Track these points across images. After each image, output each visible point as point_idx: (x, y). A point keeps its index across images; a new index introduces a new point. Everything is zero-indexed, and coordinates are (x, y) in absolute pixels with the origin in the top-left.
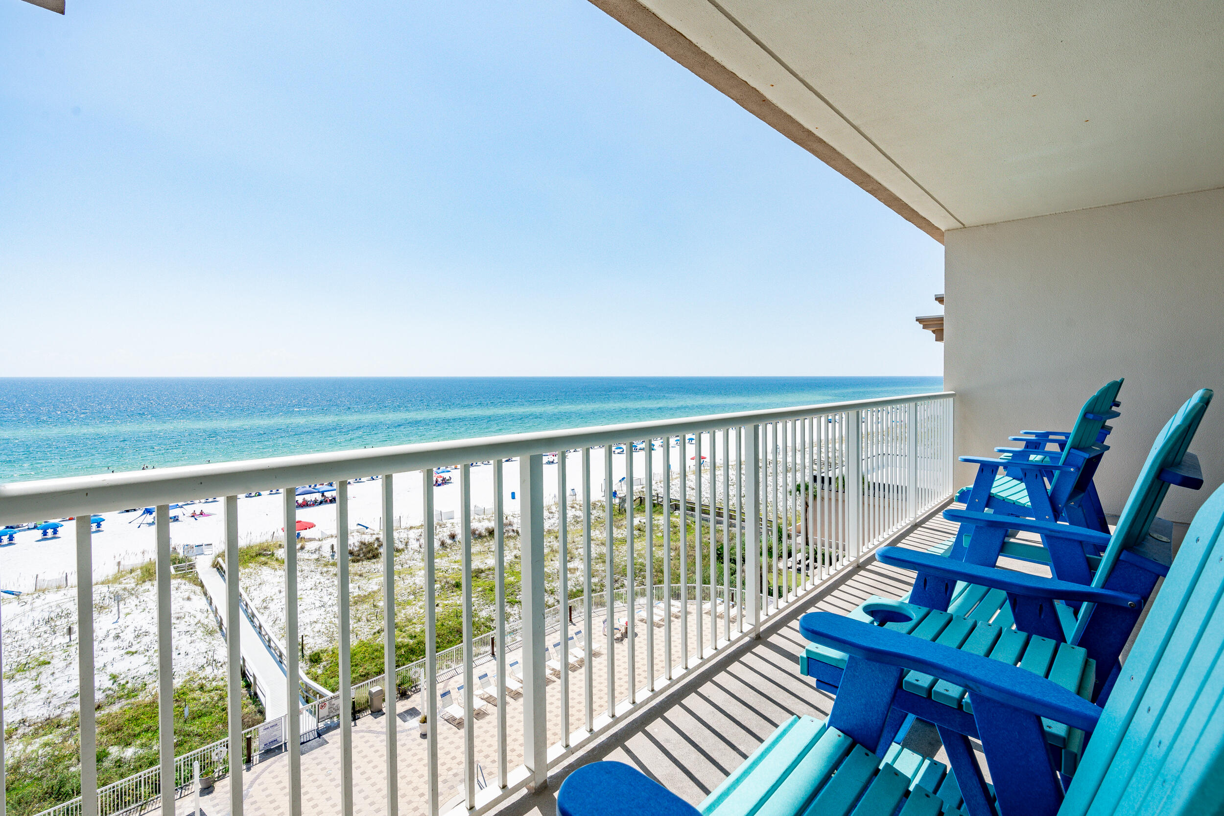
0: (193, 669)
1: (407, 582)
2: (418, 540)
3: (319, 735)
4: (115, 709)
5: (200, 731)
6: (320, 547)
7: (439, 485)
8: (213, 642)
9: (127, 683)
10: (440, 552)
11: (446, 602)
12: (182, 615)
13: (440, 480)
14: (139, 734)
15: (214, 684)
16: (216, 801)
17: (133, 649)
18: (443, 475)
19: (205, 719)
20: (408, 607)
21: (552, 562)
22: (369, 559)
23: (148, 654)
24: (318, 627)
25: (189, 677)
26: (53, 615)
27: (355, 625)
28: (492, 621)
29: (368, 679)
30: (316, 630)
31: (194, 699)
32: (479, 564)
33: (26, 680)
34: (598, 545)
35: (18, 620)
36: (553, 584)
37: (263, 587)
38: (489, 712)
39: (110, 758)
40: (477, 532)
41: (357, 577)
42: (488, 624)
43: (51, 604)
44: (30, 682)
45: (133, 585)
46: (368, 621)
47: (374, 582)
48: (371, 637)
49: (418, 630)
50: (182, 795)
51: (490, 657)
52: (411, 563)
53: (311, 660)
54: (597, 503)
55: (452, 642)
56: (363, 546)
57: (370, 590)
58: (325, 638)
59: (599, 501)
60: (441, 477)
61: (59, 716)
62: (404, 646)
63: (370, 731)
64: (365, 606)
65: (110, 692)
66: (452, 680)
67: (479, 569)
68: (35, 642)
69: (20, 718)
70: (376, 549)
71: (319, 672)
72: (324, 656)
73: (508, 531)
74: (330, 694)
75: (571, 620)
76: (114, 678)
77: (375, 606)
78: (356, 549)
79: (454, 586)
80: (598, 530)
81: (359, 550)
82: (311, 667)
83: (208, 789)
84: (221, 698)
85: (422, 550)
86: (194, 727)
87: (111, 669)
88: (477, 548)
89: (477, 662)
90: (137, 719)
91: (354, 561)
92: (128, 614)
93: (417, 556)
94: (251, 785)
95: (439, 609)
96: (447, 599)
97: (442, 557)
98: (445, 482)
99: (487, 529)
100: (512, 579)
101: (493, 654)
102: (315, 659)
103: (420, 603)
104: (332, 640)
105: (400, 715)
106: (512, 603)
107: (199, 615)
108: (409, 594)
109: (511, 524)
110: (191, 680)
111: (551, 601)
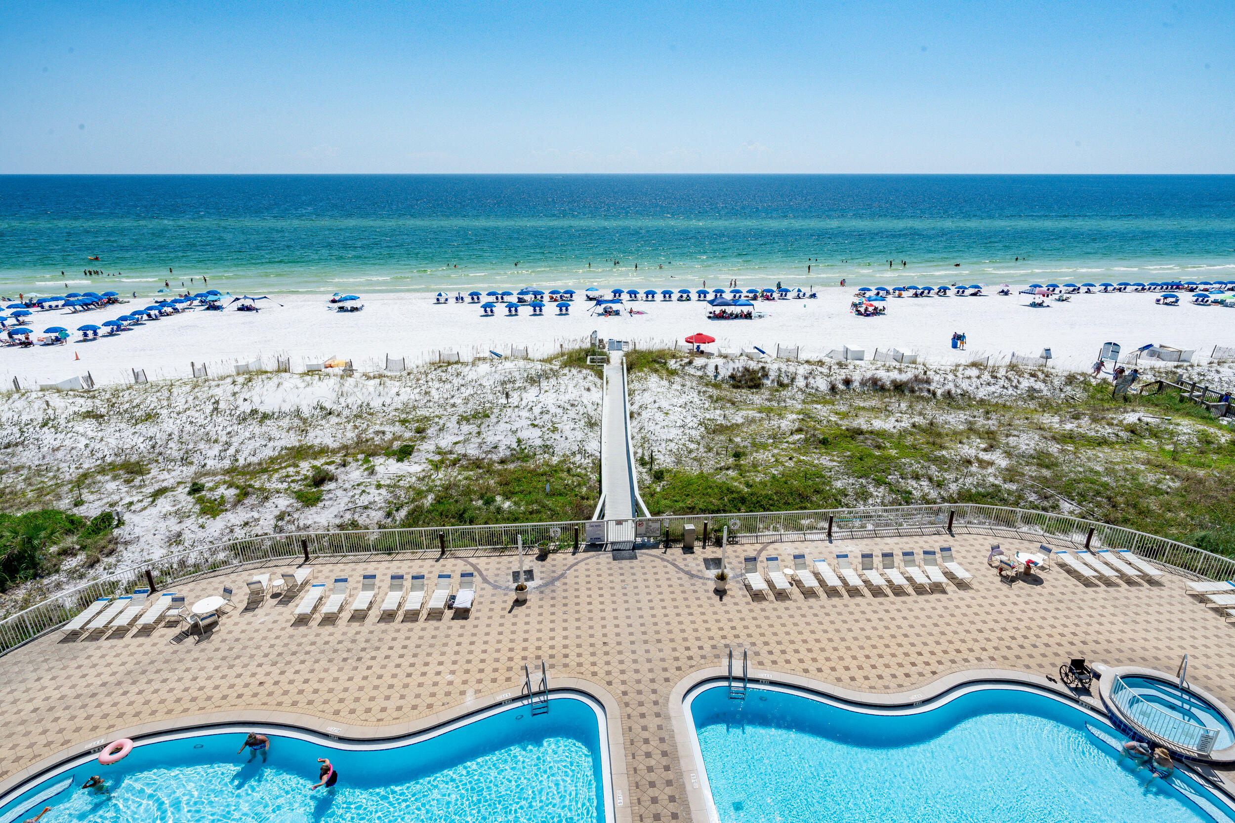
0: (568, 453)
1: (772, 422)
2: (806, 378)
3: (634, 549)
4: (511, 466)
5: (553, 507)
6: (706, 365)
7: (868, 315)
8: (590, 434)
9: (526, 448)
10: (828, 397)
11: (802, 458)
12: (576, 403)
13: (871, 309)
14: (517, 493)
15: (579, 470)
16: (544, 569)
17: (536, 423)
18: (876, 304)
19: (559, 498)
20: (761, 451)
21: (960, 445)
22: (750, 387)
23: (543, 429)
24: (672, 446)
25: (563, 459)
26: (506, 379)
27: (704, 455)
28: (846, 495)
29: (692, 513)
30: (669, 448)
31: (561, 478)
32: (862, 423)
34: (1045, 438)
35: (487, 377)
36: (946, 475)
37: (646, 394)
38: (793, 597)
39: (495, 504)
40: (880, 383)
41: (728, 405)
42: (839, 497)
44: (476, 428)
45: (558, 367)
46: (718, 454)
47: (741, 414)
48: (712, 471)
49: (758, 480)
51: (824, 536)
52: (790, 402)
53: (655, 476)
54: (1078, 377)
55: (789, 504)
56: (746, 373)
57: (734, 422)
58: (673, 459)
59: (1083, 374)
60: (871, 305)
61: (483, 459)
62: (739, 492)
63: (674, 565)
64: (722, 438)
65: (514, 452)
66: (772, 546)
67: (859, 429)
69: (463, 452)
70: (759, 378)
71: (658, 489)
72: (667, 476)
73: (921, 390)
74: (649, 516)
75: (950, 528)
76: (519, 441)
77: (730, 440)
78: (739, 374)
79: (820, 442)
80: (1059, 415)
81: (742, 376)
82: (653, 482)
83: (542, 557)
84: (579, 485)
85: (808, 390)
86: (549, 503)
87: (519, 434)
88: (874, 402)
89: (808, 537)
90: (519, 480)
91: (734, 387)
92: (546, 391)
93: (800, 396)
94: (569, 569)
95: (791, 464)
96: (806, 454)
97: (825, 402)
98: (877, 312)
99: (894, 382)
100: (893, 452)
101: (829, 534)
102: (658, 476)
103: (776, 451)
104: (678, 462)
105: (706, 560)
106: (879, 483)
107: (590, 406)
108: (770, 437)
109: (928, 382)
110: (564, 461)
111: (933, 494)
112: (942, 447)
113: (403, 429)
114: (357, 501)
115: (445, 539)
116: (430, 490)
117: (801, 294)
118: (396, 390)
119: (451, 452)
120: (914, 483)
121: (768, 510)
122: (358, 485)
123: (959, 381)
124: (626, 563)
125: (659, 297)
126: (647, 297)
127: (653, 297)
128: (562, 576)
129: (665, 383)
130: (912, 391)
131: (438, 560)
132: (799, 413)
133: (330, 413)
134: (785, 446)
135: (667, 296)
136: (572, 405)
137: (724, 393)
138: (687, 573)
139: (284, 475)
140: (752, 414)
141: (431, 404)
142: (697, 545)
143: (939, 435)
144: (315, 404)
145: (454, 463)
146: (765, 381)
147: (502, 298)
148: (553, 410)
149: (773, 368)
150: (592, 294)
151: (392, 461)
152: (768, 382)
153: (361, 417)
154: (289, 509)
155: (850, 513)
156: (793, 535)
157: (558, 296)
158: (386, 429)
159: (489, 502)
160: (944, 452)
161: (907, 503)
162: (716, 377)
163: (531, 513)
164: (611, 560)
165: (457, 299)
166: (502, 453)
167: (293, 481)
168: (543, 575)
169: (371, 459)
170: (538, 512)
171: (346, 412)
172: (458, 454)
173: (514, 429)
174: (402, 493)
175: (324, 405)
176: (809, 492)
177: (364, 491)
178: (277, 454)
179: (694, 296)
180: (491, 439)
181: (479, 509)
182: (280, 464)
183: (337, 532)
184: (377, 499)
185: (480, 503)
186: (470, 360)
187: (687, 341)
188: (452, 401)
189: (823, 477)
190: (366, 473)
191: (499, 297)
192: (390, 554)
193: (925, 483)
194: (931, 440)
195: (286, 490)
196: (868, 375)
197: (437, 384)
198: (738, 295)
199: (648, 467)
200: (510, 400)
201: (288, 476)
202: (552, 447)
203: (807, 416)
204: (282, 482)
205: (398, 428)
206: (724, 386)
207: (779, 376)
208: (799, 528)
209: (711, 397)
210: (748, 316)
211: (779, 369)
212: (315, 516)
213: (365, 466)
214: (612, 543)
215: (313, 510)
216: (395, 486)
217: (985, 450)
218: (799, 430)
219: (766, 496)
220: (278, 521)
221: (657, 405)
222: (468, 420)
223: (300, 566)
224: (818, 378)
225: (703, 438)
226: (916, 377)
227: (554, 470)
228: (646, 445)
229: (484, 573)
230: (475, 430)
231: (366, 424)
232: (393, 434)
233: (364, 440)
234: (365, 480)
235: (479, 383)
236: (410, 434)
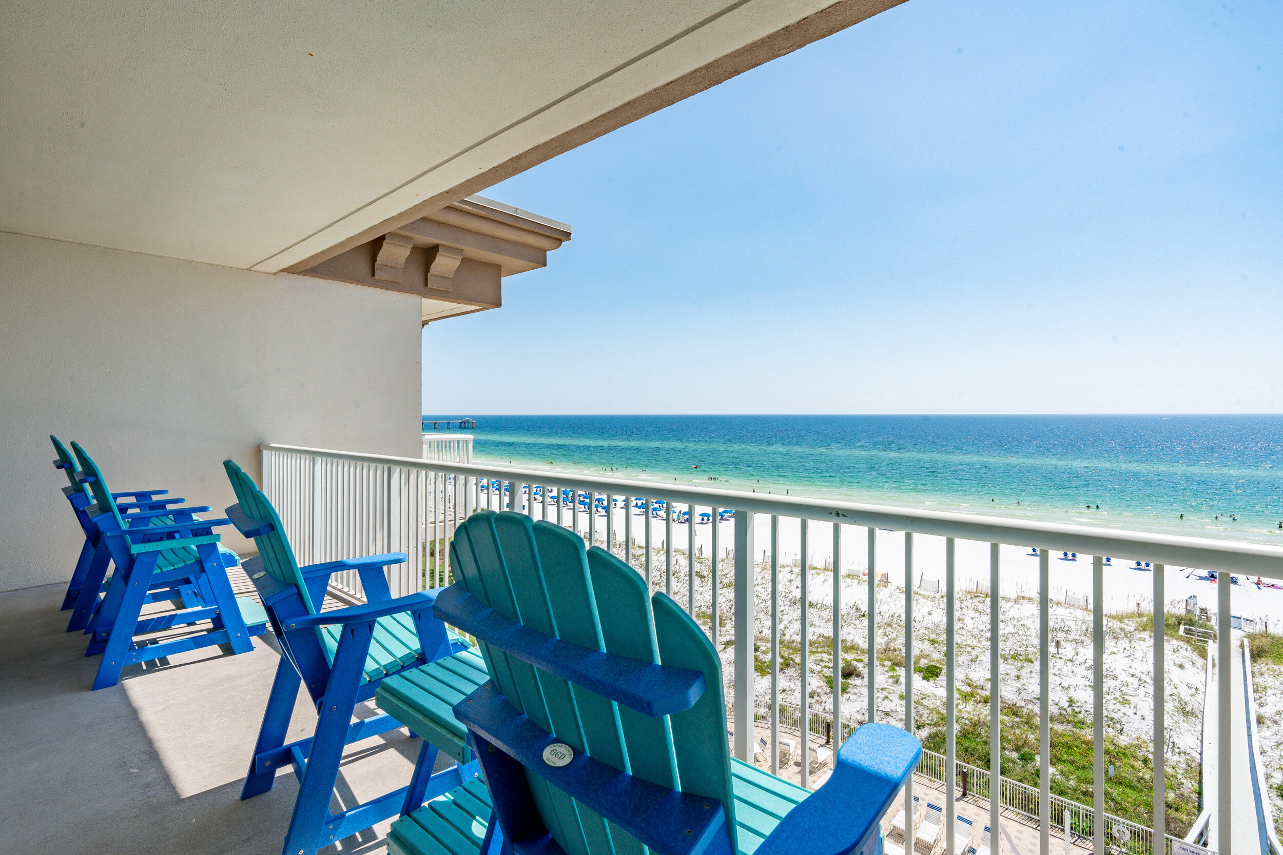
4: (1061, 728)
5: (1119, 799)
8: (1182, 723)
9: (1080, 712)
14: (1064, 761)
25: (1137, 742)
31: (1132, 767)
33: (1013, 667)
39: (1034, 763)
43: (1058, 617)
44: (1015, 670)
45: (1132, 629)
50: (1076, 843)
61: (1021, 707)
65: (1064, 712)
76: (1071, 702)
84: (1163, 786)
87: (1071, 692)
90: (1070, 748)
92: (1114, 653)
110: (1138, 747)
113: (932, 648)
115: (968, 779)
119: (982, 688)
122: (882, 689)
133: (864, 616)
139: (819, 658)
141: (964, 632)
144: (852, 604)
145: (986, 701)
151: (918, 677)
153: (891, 626)
154: (819, 690)
159: (1025, 758)
163: (1084, 793)
167: (825, 667)
169: (897, 668)
173: (1065, 684)
174: (925, 712)
175: (859, 606)
177: (886, 697)
178: (815, 639)
182: (817, 648)
184: (899, 709)
185: (1015, 755)
186: (1013, 597)
190: (891, 680)
195: (819, 672)
197: (972, 614)
200: (1061, 651)
201: (821, 661)
202: (1120, 722)
204: (817, 664)
205: (928, 648)
213: (891, 674)
216: (918, 702)
220: (809, 697)
222: (1006, 659)
223: (821, 746)
227: (1121, 754)
229: (1015, 841)
230: (1014, 672)
231: (895, 633)
232: (921, 651)
233: (892, 648)
234: (889, 687)
235: (1021, 622)
236: (939, 656)
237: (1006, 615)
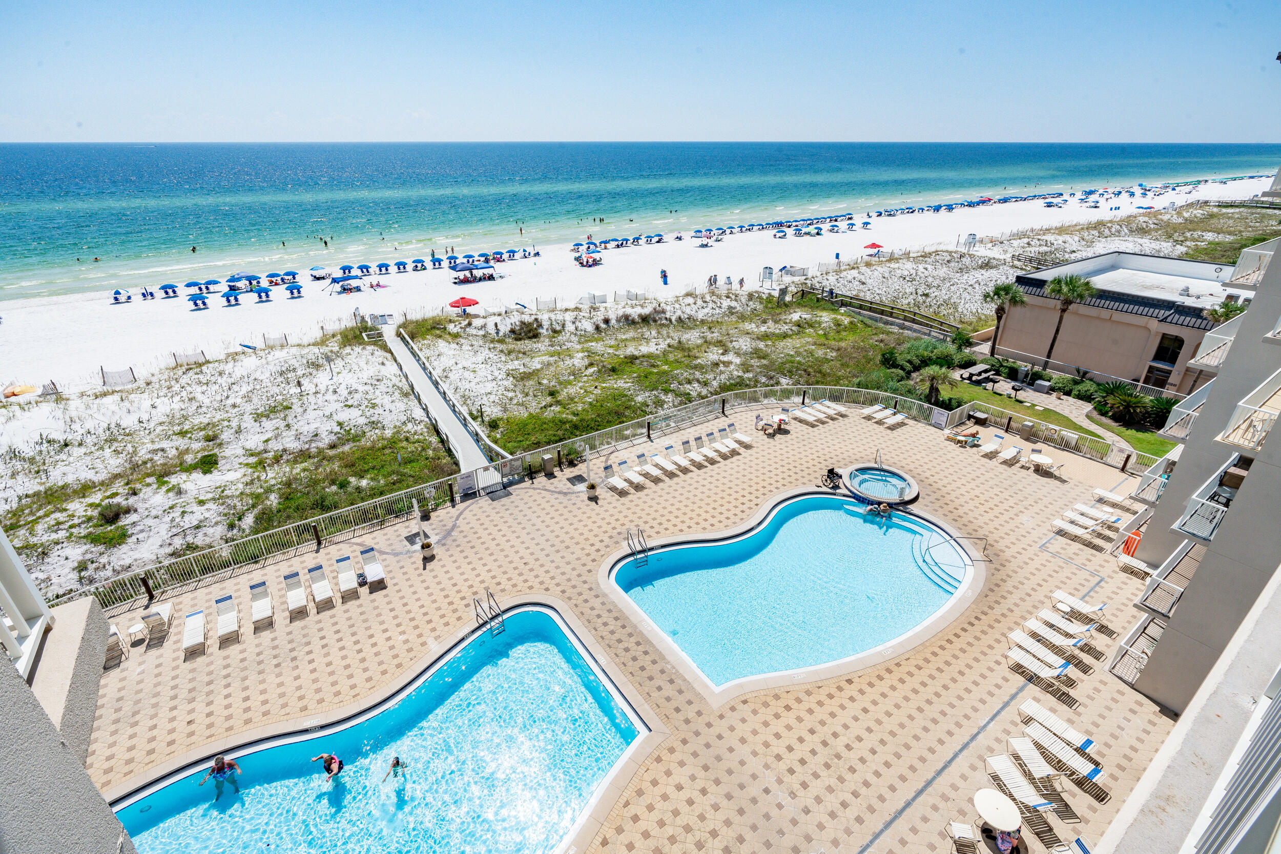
0: (398, 424)
1: (567, 363)
2: (574, 323)
3: (505, 488)
4: (347, 448)
5: (412, 473)
6: (485, 325)
7: (590, 266)
8: (409, 403)
9: (351, 429)
10: (597, 336)
11: (603, 385)
12: (379, 378)
13: (591, 261)
14: (368, 470)
15: (416, 437)
16: (434, 527)
17: (349, 403)
18: (592, 256)
19: (414, 464)
20: (569, 387)
21: (705, 354)
22: (530, 338)
23: (361, 408)
24: (492, 398)
25: (396, 430)
26: (284, 369)
27: (524, 399)
28: (648, 406)
29: (539, 447)
30: (491, 400)
31: (403, 448)
32: (633, 351)
33: (278, 420)
34: (753, 339)
35: (260, 371)
36: (707, 376)
37: (442, 358)
38: (647, 486)
39: (351, 485)
40: (630, 318)
41: (521, 355)
42: (644, 408)
43: (280, 360)
44: (282, 422)
45: (336, 348)
46: (535, 396)
47: (536, 361)
48: (538, 411)
49: (580, 409)
50: (408, 519)
51: (645, 439)
52: (569, 344)
53: (490, 426)
54: (754, 294)
55: (610, 422)
56: (523, 326)
57: (534, 368)
58: (499, 408)
59: (756, 292)
60: (589, 258)
61: (308, 449)
62: (569, 422)
63: (546, 490)
64: (531, 382)
65: (340, 435)
66: (613, 455)
67: (633, 355)
68: (276, 390)
69: (281, 448)
70: (535, 329)
72: (501, 423)
73: (660, 319)
74: (510, 457)
75: (723, 412)
76: (340, 424)
77: (539, 383)
78: (518, 328)
79: (610, 370)
80: (754, 323)
81: (520, 329)
82: (491, 431)
83: (425, 517)
84: (424, 449)
85: (578, 333)
86: (407, 470)
87: (335, 417)
88: (631, 334)
89: (635, 442)
90: (364, 459)
91: (516, 339)
92: (338, 373)
93: (573, 338)
94: (457, 519)
95: (598, 391)
96: (604, 382)
97: (597, 341)
98: (596, 263)
99: (640, 316)
100: (666, 367)
101: (649, 436)
102: (493, 425)
103: (580, 384)
104: (505, 410)
105: (569, 479)
106: (666, 391)
107: (394, 378)
108: (570, 374)
109: (664, 312)
110: (398, 432)
111: (704, 392)
112: (696, 358)
113: (186, 440)
114: (182, 524)
115: (318, 530)
116: (269, 490)
117: (527, 254)
118: (149, 403)
119: (266, 451)
120: (688, 386)
121: (597, 430)
122: (171, 508)
123: (684, 308)
124: (505, 500)
125: (393, 269)
126: (381, 270)
127: (387, 270)
128: (454, 526)
129: (454, 346)
130: (655, 321)
131: (317, 551)
132: (583, 352)
133: (66, 445)
134: (585, 379)
135: (401, 267)
136: (378, 380)
137: (511, 347)
138: (560, 493)
139: (53, 523)
140: (546, 359)
141: (204, 409)
142: (556, 471)
143: (689, 350)
144: (38, 438)
145: (277, 460)
146: (541, 331)
147: (207, 288)
148: (361, 388)
149: (544, 318)
150: (318, 274)
151: (197, 476)
152: (543, 331)
153: (115, 440)
154: (89, 556)
155: (656, 418)
156: (623, 444)
157: (279, 279)
158: (165, 444)
159: (343, 485)
160: (699, 361)
161: (690, 402)
162: (497, 333)
163: (394, 484)
164: (490, 502)
165: (144, 295)
166: (326, 440)
167: (71, 527)
168: (436, 531)
169: (166, 479)
170: (400, 481)
171: (90, 440)
172: (275, 452)
173: (328, 413)
174: (236, 501)
175: (51, 437)
176: (621, 409)
177: (184, 513)
179: (429, 264)
180: (307, 429)
181: (336, 493)
183: (173, 560)
184: (207, 515)
185: (334, 488)
186: (223, 357)
187: (452, 306)
188: (230, 402)
189: (626, 396)
191: (203, 287)
192: (256, 562)
193: (696, 385)
194: (686, 354)
195: (69, 538)
196: (620, 313)
197: (199, 389)
198: (471, 260)
199: (480, 419)
200: (303, 389)
201: (58, 523)
202: (379, 422)
203: (590, 353)
204: (56, 531)
205: (182, 443)
206: (507, 340)
207: (551, 324)
208: (626, 438)
209: (502, 351)
210: (491, 278)
211: (550, 319)
212: (131, 553)
213: (164, 488)
214: (483, 489)
215: (124, 548)
216: (221, 497)
217: (723, 354)
218: (591, 365)
219: (592, 419)
220: (80, 572)
221: (460, 366)
222: (268, 417)
223: (147, 606)
224: (583, 321)
225: (515, 386)
226: (655, 309)
227: (392, 443)
228: (469, 402)
229: (376, 547)
230: (282, 424)
231: (129, 446)
232: (177, 449)
233: (140, 462)
234: (176, 501)
235: (252, 378)
236: (200, 444)
237: (234, 376)
